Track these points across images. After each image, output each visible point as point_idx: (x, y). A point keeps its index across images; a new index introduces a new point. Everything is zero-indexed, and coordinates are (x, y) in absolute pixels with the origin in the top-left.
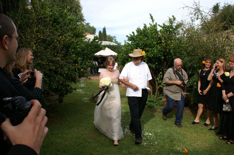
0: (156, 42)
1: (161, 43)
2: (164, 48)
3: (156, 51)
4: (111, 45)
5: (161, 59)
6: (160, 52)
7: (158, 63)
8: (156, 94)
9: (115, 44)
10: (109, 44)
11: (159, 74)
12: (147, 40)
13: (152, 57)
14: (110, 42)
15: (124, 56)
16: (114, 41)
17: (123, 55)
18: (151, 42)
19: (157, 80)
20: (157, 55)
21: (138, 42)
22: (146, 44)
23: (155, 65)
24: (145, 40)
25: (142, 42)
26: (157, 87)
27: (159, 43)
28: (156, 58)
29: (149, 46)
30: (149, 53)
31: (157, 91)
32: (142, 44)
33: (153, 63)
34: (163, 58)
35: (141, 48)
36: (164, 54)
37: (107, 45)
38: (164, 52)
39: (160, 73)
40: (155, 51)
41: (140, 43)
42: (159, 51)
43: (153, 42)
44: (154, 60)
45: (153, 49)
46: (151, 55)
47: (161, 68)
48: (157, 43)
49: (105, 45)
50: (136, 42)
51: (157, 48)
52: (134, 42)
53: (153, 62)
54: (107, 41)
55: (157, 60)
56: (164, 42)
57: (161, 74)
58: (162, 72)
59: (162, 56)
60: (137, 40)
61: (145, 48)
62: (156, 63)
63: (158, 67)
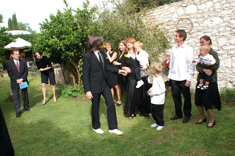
0: (72, 29)
1: (77, 29)
2: (81, 34)
3: (73, 38)
4: (24, 34)
5: (79, 46)
6: (77, 39)
7: (76, 50)
8: (79, 82)
9: (28, 33)
10: (21, 34)
11: (80, 62)
12: (62, 27)
13: (70, 44)
14: (23, 31)
15: (40, 46)
16: (27, 29)
17: (37, 46)
18: (66, 29)
19: (78, 68)
20: (74, 42)
21: (52, 29)
22: (61, 31)
23: (73, 53)
24: (60, 27)
25: (57, 30)
26: (79, 75)
27: (75, 29)
28: (74, 45)
29: (65, 33)
30: (65, 41)
31: (79, 80)
32: (58, 32)
33: (71, 51)
34: (81, 44)
35: (56, 36)
36: (81, 40)
37: (19, 35)
38: (82, 38)
39: (81, 60)
40: (71, 38)
41: (55, 31)
42: (76, 37)
43: (68, 29)
44: (72, 47)
45: (70, 36)
46: (68, 42)
47: (81, 55)
48: (74, 30)
49: (17, 34)
50: (50, 30)
51: (73, 34)
52: (49, 30)
53: (71, 49)
54: (18, 29)
55: (75, 47)
56: (79, 28)
57: (81, 62)
58: (82, 59)
59: (79, 43)
60: (51, 28)
61: (61, 36)
62: (75, 51)
63: (77, 54)
